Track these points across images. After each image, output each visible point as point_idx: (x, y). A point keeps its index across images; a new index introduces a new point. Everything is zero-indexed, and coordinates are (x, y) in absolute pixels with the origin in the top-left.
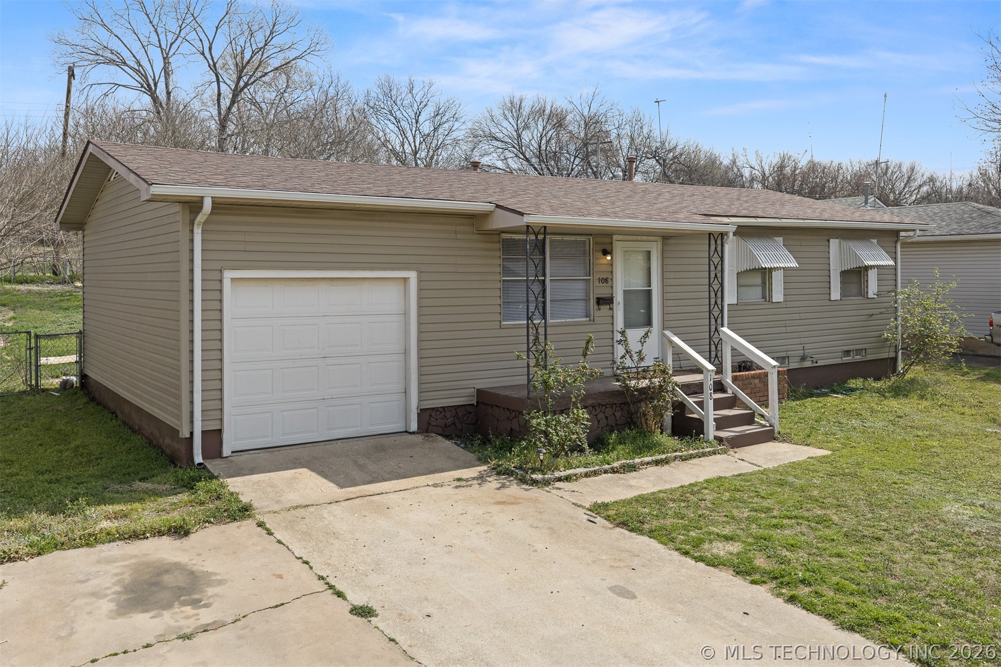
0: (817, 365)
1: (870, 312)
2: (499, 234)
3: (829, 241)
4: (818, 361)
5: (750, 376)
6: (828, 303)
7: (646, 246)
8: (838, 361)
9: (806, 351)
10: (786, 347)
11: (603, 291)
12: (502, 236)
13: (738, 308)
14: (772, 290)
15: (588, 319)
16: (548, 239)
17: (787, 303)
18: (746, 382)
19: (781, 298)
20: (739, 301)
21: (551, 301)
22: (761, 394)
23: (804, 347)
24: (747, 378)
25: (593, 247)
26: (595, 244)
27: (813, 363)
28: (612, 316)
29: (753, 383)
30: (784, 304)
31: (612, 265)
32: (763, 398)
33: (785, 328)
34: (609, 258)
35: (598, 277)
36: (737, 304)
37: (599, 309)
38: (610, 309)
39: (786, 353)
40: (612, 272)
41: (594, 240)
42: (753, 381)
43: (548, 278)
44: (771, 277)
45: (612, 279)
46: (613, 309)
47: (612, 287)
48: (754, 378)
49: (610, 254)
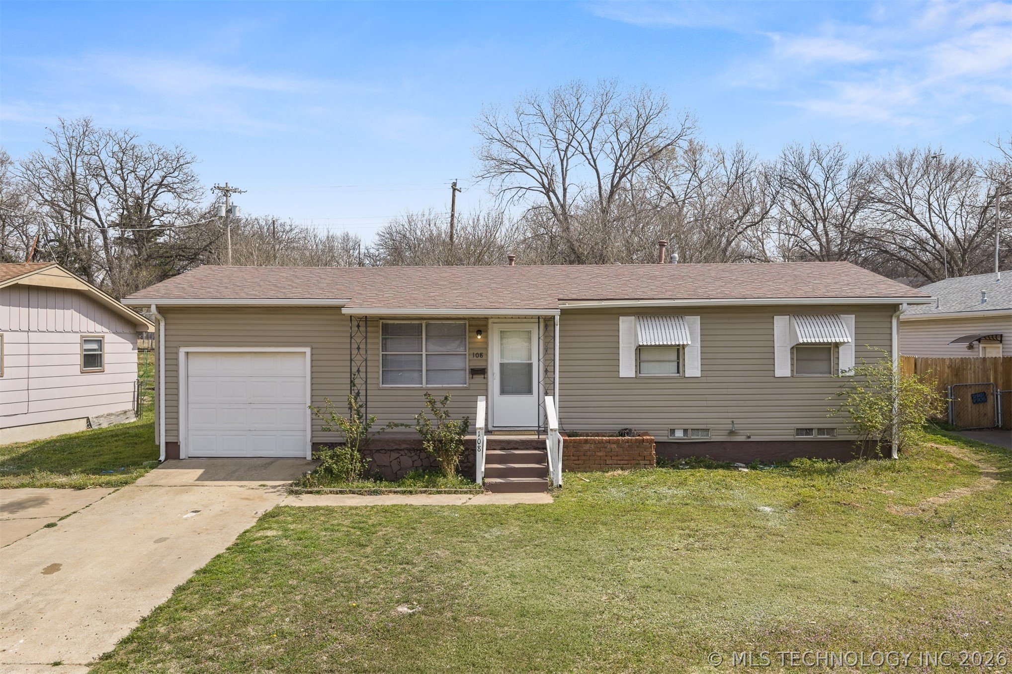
0: (750, 440)
1: (838, 391)
2: (378, 321)
3: (773, 317)
4: (752, 437)
5: (605, 441)
6: (772, 379)
7: (527, 327)
8: (791, 438)
9: (735, 425)
10: (705, 420)
11: (478, 364)
12: (381, 321)
13: (637, 381)
14: (684, 365)
15: (465, 385)
16: (424, 323)
17: (708, 378)
18: (599, 446)
19: (698, 374)
20: (640, 375)
21: (427, 370)
22: (619, 458)
23: (733, 422)
24: (601, 442)
25: (469, 329)
26: (470, 326)
27: (749, 437)
28: (487, 384)
29: (608, 447)
30: (704, 379)
31: (487, 343)
32: (622, 462)
33: (705, 402)
34: (479, 337)
35: (472, 352)
36: (636, 377)
37: (472, 378)
38: (484, 378)
39: (705, 426)
40: (486, 349)
41: (469, 322)
42: (609, 446)
43: (424, 353)
44: (684, 353)
45: (487, 355)
46: (487, 378)
47: (487, 360)
48: (609, 442)
49: (483, 334)
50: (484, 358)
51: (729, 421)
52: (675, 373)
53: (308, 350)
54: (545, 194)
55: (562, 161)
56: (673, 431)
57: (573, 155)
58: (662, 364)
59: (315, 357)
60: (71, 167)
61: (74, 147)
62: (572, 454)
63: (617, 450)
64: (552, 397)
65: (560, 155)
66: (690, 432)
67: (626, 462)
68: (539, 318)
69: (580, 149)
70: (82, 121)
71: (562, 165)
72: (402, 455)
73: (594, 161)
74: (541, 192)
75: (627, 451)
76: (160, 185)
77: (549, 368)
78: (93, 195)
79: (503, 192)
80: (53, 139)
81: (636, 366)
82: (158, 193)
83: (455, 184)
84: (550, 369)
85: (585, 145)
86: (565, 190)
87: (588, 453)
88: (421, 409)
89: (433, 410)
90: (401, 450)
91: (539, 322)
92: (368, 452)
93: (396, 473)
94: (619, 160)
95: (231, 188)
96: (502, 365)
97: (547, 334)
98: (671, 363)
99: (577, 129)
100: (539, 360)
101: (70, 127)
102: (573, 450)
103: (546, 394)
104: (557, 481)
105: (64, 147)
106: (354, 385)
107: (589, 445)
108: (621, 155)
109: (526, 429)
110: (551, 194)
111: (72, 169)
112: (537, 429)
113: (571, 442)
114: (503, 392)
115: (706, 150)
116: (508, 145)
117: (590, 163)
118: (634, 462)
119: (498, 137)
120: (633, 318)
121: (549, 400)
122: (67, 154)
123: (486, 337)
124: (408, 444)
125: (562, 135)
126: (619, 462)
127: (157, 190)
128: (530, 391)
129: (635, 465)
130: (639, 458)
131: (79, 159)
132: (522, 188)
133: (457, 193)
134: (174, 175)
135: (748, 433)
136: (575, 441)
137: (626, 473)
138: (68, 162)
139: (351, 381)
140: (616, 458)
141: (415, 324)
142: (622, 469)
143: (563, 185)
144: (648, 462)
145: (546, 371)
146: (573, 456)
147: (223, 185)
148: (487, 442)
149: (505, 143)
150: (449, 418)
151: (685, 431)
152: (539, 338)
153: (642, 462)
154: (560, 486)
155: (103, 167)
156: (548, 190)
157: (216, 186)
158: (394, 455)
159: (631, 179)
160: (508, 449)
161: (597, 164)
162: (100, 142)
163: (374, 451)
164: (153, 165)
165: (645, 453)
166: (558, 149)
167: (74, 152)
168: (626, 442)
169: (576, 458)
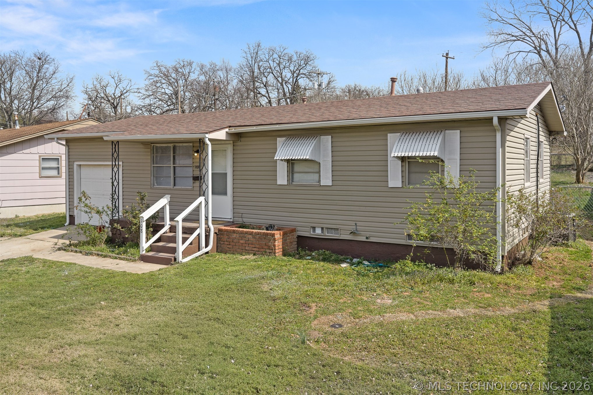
2: (150, 145)
3: (387, 135)
4: (370, 238)
6: (385, 189)
7: (224, 147)
8: (403, 242)
9: (358, 227)
10: (336, 221)
11: (197, 173)
12: (152, 145)
13: (287, 188)
14: (320, 176)
15: (191, 188)
16: (171, 145)
17: (336, 187)
18: (242, 235)
20: (293, 183)
21: (174, 177)
22: (253, 246)
23: (356, 224)
24: (242, 233)
26: (193, 147)
27: (367, 238)
29: (247, 237)
30: (333, 188)
32: (255, 249)
33: (336, 206)
34: (196, 154)
35: (194, 165)
36: (287, 185)
37: (194, 183)
39: (336, 226)
43: (172, 166)
44: (320, 167)
48: (247, 233)
51: (353, 223)
55: (554, 28)
56: (314, 228)
59: (124, 168)
60: (253, 70)
61: (253, 58)
63: (252, 239)
65: (553, 24)
66: (325, 230)
67: (257, 249)
70: (257, 44)
71: (555, 31)
73: (575, 25)
74: (535, 53)
75: (258, 241)
79: (507, 56)
81: (288, 176)
83: (447, 54)
85: (568, 14)
86: (557, 49)
87: (235, 240)
96: (213, 174)
98: (315, 174)
101: (252, 48)
102: (226, 237)
105: (250, 59)
107: (235, 234)
113: (225, 232)
114: (214, 193)
117: (570, 27)
118: (262, 250)
122: (251, 63)
126: (253, 249)
128: (225, 194)
129: (264, 253)
130: (266, 247)
132: (520, 51)
133: (449, 60)
135: (368, 234)
140: (251, 246)
142: (254, 255)
144: (271, 251)
146: (226, 241)
151: (322, 229)
153: (268, 251)
161: (577, 27)
168: (257, 234)
169: (228, 243)
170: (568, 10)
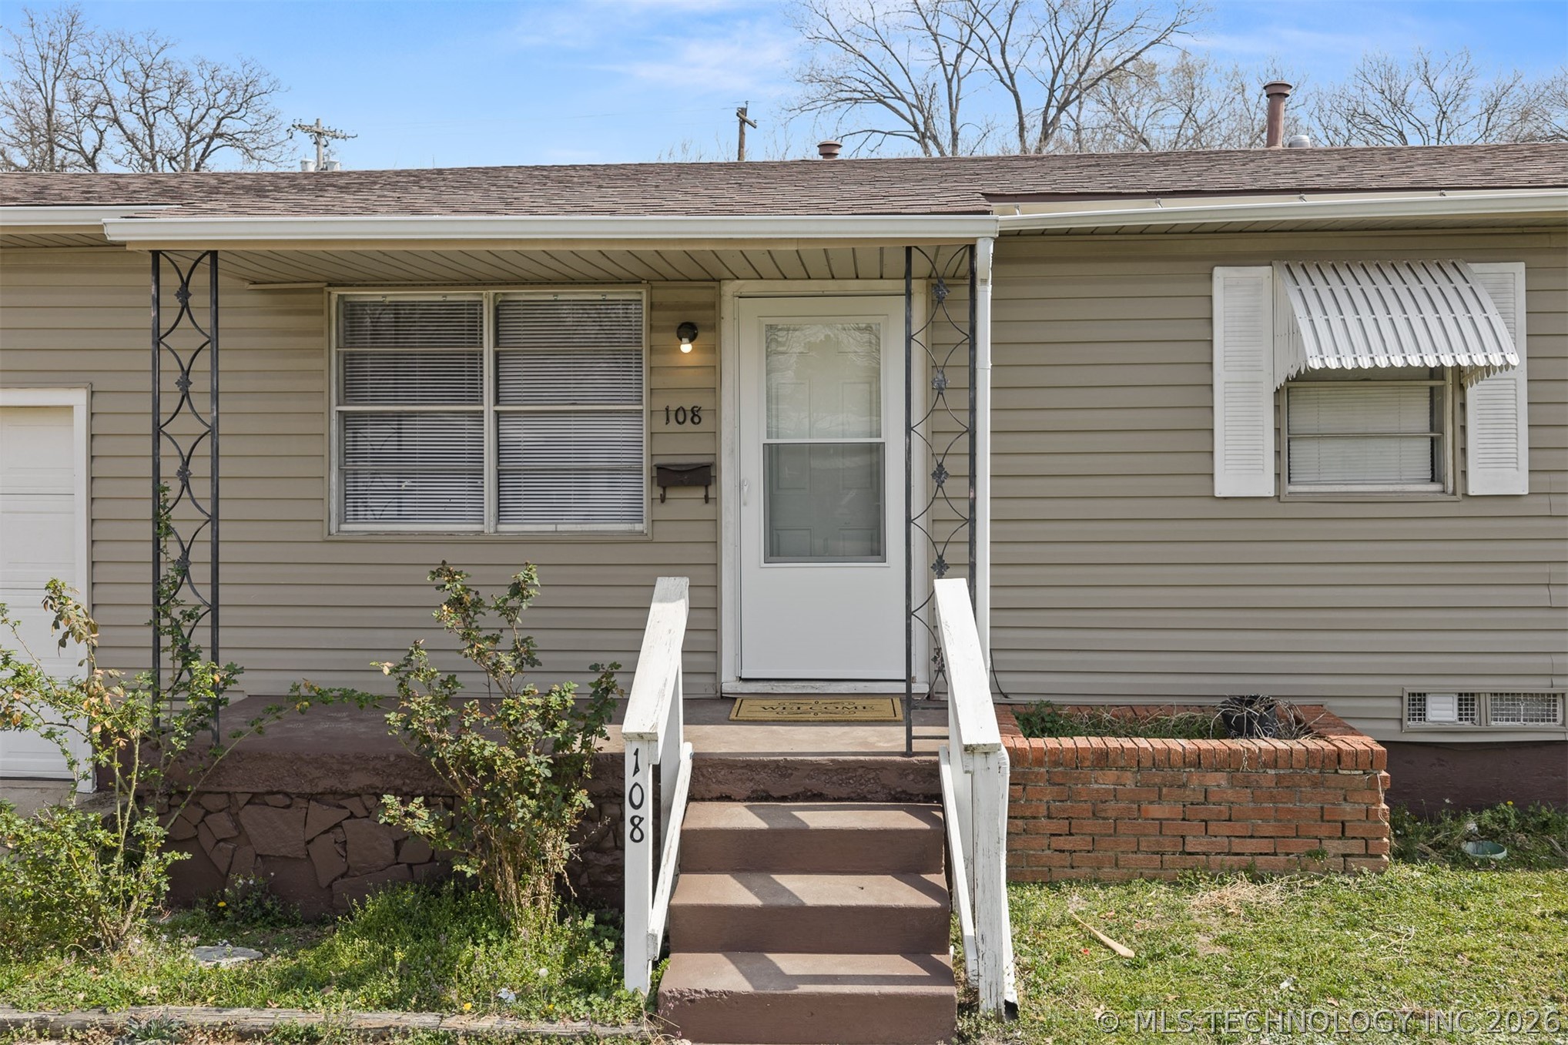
2: (321, 292)
7: (866, 310)
10: (1547, 659)
11: (683, 448)
12: (336, 292)
13: (1280, 510)
14: (1464, 450)
15: (638, 527)
16: (487, 297)
17: (1554, 499)
18: (1157, 777)
19: (1518, 483)
20: (1292, 488)
21: (499, 473)
22: (1238, 828)
24: (1163, 761)
25: (651, 318)
26: (652, 306)
28: (716, 522)
29: (1195, 782)
30: (1540, 505)
31: (715, 369)
32: (1251, 845)
33: (1545, 591)
34: (686, 348)
35: (660, 404)
36: (1277, 497)
37: (663, 499)
38: (707, 499)
39: (1547, 681)
40: (715, 391)
41: (650, 296)
42: (1195, 779)
43: (488, 407)
44: (1463, 406)
45: (716, 412)
46: (717, 501)
47: (715, 434)
48: (1197, 761)
49: (703, 336)
50: (706, 424)
52: (1422, 481)
53: (78, 399)
54: (918, 142)
55: (949, 81)
56: (1418, 701)
57: (970, 72)
58: (1373, 445)
59: (102, 425)
60: (46, 99)
61: (50, 63)
62: (1043, 811)
63: (1230, 794)
64: (963, 583)
65: (945, 70)
66: (1485, 704)
67: (1266, 847)
68: (909, 250)
69: (985, 55)
70: (64, 14)
71: (950, 88)
72: (352, 816)
73: (1011, 77)
74: (911, 138)
75: (1272, 798)
76: (216, 134)
77: (949, 464)
78: (89, 150)
80: (14, 49)
81: (1278, 453)
82: (211, 148)
84: (956, 465)
85: (994, 45)
86: (955, 135)
87: (1112, 808)
88: (413, 635)
89: (466, 637)
90: (348, 795)
91: (909, 294)
92: (220, 801)
93: (330, 886)
94: (1058, 72)
95: (326, 129)
96: (773, 454)
97: (940, 315)
98: (1406, 444)
99: (979, 18)
100: (909, 429)
101: (44, 26)
102: (1049, 793)
103: (940, 568)
104: (997, 985)
105: (34, 62)
106: (169, 530)
107: (1112, 775)
108: (1060, 66)
109: (861, 688)
110: (930, 143)
111: (46, 102)
112: (901, 688)
113: (1039, 762)
114: (775, 551)
115: (1213, 68)
116: (849, 48)
117: (1002, 81)
118: (1300, 846)
119: (827, 31)
120: (1266, 270)
121: (951, 593)
122: (39, 78)
123: (715, 349)
124: (376, 772)
125: (948, 27)
126: (1239, 847)
127: (208, 145)
128: (875, 551)
129: (1305, 860)
130: (1324, 830)
131: (60, 86)
132: (874, 131)
133: (747, 127)
134: (239, 114)
136: (1056, 758)
137: (1273, 894)
138: (40, 89)
139: (156, 516)
140: (1224, 828)
141: (460, 304)
142: (1256, 879)
143: (953, 125)
144: (1357, 847)
145: (939, 474)
146: (1049, 817)
147: (309, 122)
148: (695, 768)
149: (842, 44)
150: (537, 668)
151: (1466, 700)
152: (909, 338)
153: (1333, 847)
154: (1011, 1008)
155: (110, 100)
156: (925, 136)
157: (296, 124)
158: (323, 815)
159: (1078, 117)
160: (784, 799)
161: (1016, 82)
162: (105, 56)
163: (242, 799)
164: (204, 100)
165: (1348, 807)
166: (942, 61)
167: (50, 71)
168: (1266, 765)
169: (1062, 826)
170: (999, 37)
